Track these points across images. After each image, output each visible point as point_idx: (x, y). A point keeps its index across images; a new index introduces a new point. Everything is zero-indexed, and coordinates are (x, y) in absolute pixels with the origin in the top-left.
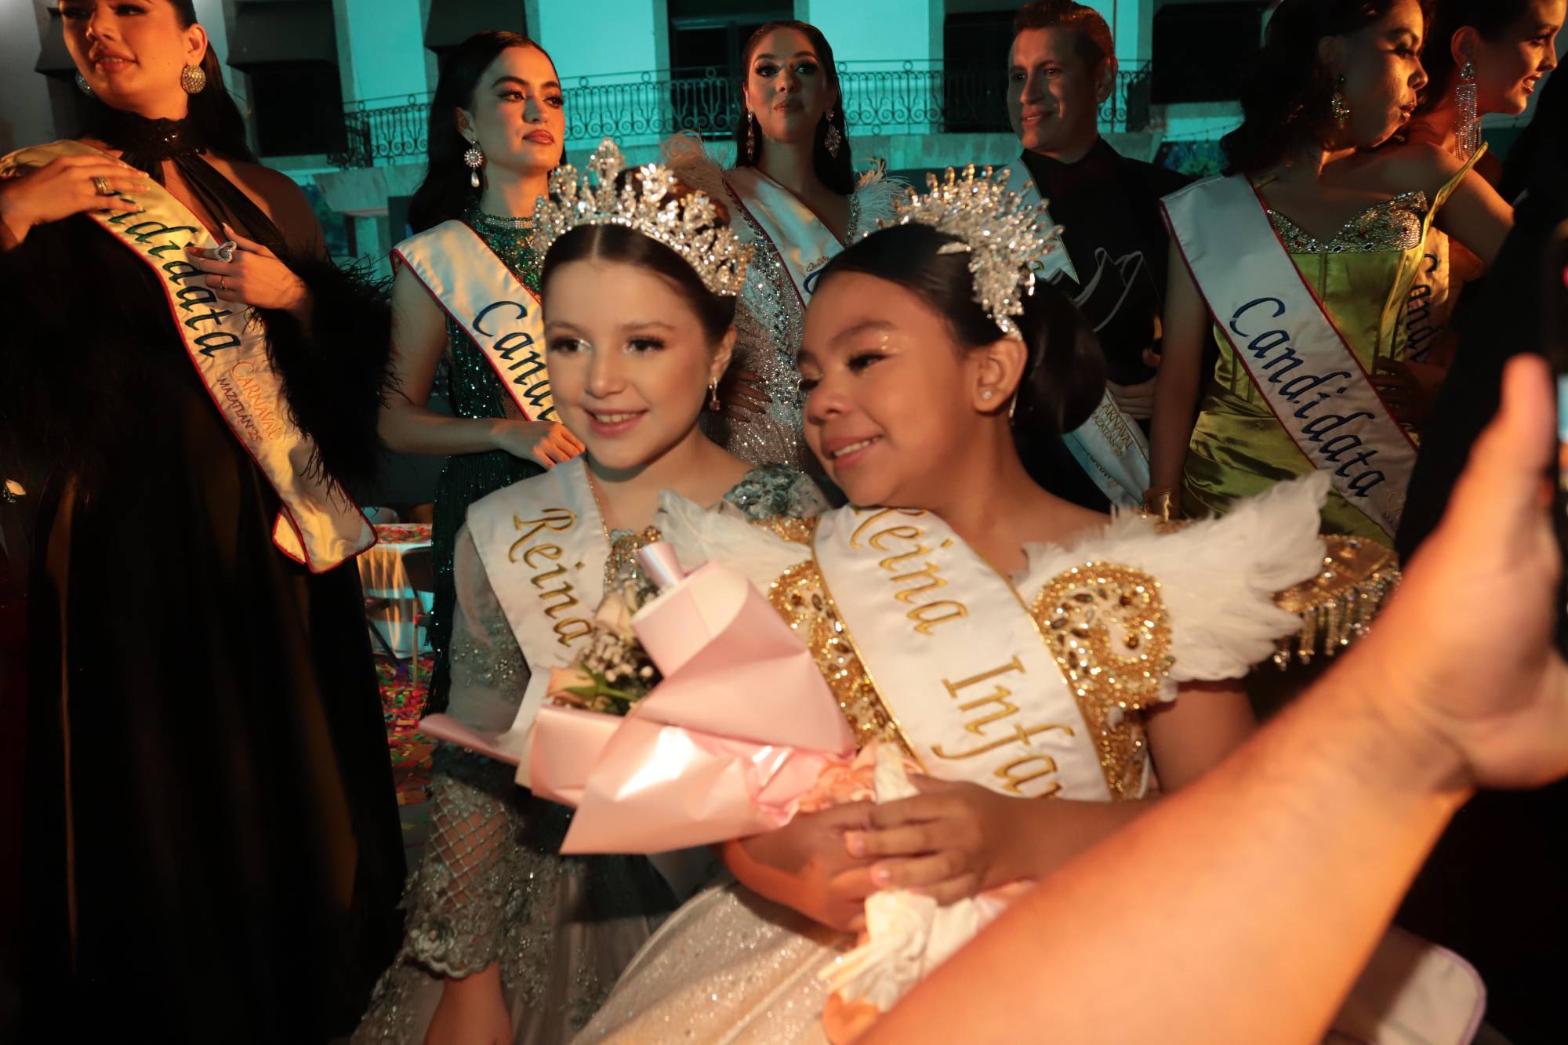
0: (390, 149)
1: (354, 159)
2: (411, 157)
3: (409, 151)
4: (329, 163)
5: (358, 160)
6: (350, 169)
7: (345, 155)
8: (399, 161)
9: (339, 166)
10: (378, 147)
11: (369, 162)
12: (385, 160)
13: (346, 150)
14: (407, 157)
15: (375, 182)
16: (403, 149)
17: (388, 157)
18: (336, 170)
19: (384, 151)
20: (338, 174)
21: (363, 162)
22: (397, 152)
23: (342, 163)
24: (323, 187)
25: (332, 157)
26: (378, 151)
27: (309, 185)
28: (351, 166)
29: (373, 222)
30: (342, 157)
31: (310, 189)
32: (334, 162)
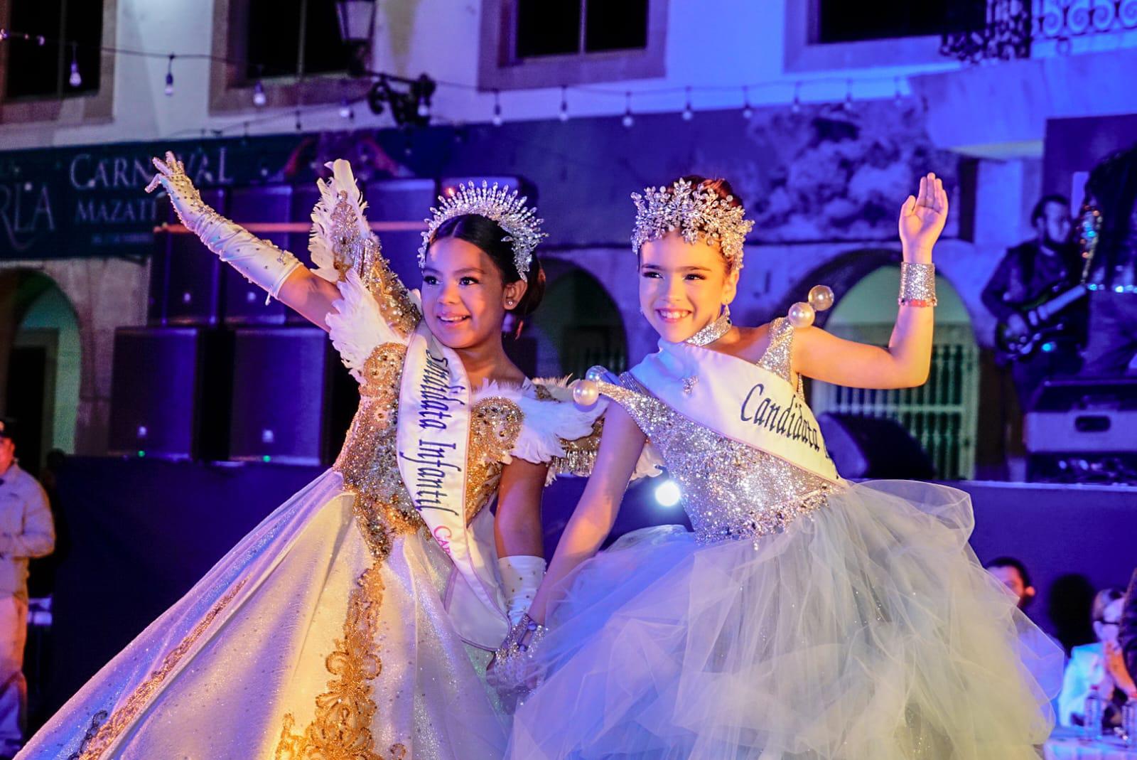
0: (1065, 24)
1: (992, 44)
2: (1108, 37)
3: (1102, 26)
4: (942, 53)
5: (1001, 46)
6: (984, 63)
7: (976, 37)
8: (1080, 46)
9: (962, 59)
10: (1041, 20)
11: (1024, 47)
12: (1053, 43)
13: (980, 26)
14: (1100, 38)
15: (1027, 88)
16: (1091, 23)
17: (1061, 39)
18: (953, 65)
19: (1052, 26)
20: (956, 73)
21: (1010, 50)
22: (1077, 29)
23: (965, 51)
24: (924, 100)
25: (950, 40)
26: (1041, 29)
27: (898, 96)
28: (985, 56)
29: (1016, 171)
30: (970, 41)
31: (899, 103)
32: (953, 49)
